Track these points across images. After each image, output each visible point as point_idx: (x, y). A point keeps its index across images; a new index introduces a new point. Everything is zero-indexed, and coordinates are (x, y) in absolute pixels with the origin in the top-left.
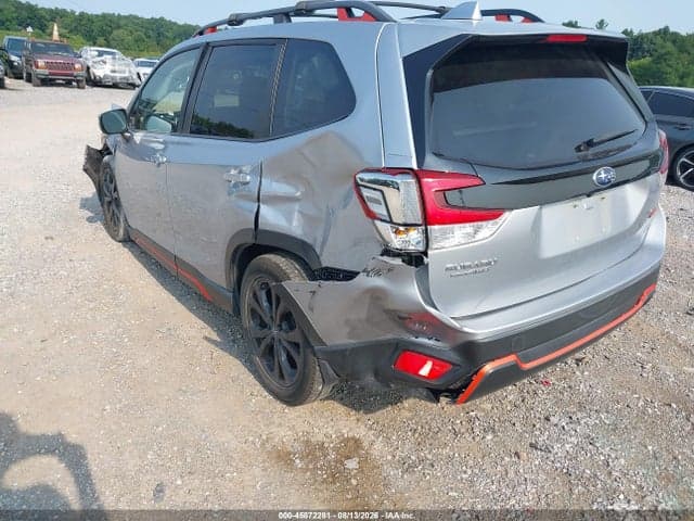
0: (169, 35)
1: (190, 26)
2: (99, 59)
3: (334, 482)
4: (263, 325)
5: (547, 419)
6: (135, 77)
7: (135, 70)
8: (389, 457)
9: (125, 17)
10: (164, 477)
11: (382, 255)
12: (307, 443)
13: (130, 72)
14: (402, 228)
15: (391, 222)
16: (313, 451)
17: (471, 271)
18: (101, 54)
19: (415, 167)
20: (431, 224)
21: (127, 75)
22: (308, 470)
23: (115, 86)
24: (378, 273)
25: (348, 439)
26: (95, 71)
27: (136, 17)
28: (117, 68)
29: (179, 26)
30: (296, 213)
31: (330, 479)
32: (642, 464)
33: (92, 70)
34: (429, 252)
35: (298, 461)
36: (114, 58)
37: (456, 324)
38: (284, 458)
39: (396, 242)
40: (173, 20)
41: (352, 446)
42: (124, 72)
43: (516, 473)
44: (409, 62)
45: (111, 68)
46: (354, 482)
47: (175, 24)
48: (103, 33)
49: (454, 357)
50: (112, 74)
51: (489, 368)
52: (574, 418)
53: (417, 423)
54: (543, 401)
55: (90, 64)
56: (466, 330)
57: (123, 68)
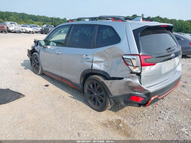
0: (26, 17)
1: (32, 15)
2: (11, 25)
3: (118, 129)
4: (92, 93)
5: (160, 112)
6: (21, 30)
7: (21, 28)
8: (129, 123)
9: (13, 13)
10: (79, 131)
11: (130, 73)
12: (109, 121)
13: (20, 28)
14: (135, 67)
15: (133, 66)
16: (111, 123)
17: (149, 77)
18: (11, 24)
19: (138, 54)
20: (143, 66)
21: (19, 29)
22: (111, 127)
23: (15, 32)
24: (129, 78)
25: (118, 120)
26: (10, 28)
27: (16, 13)
28: (16, 27)
29: (29, 15)
30: (103, 65)
31: (117, 129)
32: (184, 120)
33: (9, 28)
34: (142, 72)
35: (108, 125)
36: (15, 25)
37: (146, 89)
38: (105, 125)
39: (135, 70)
40: (27, 14)
41: (119, 121)
42: (18, 28)
43: (158, 124)
44: (134, 31)
45: (14, 27)
46: (123, 129)
47: (28, 14)
48: (6, 17)
49: (145, 96)
50: (15, 29)
51: (152, 99)
52: (166, 112)
53: (132, 115)
54: (158, 109)
55: (8, 26)
56: (148, 90)
57: (18, 27)
